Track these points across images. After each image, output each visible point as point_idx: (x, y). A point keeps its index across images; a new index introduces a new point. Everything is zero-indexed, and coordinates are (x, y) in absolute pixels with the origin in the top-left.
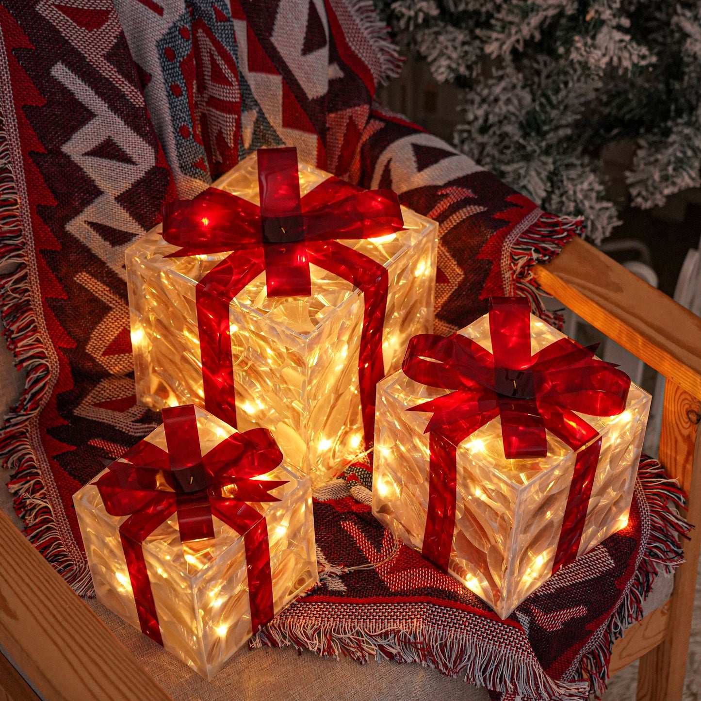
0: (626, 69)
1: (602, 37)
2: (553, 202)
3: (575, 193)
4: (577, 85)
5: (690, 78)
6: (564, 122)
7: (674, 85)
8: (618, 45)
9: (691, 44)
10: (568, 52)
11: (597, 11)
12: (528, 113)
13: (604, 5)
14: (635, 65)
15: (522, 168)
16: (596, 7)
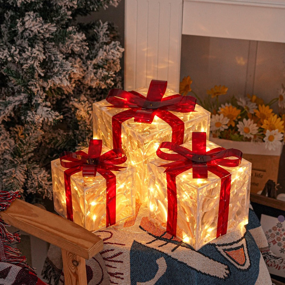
0: (51, 122)
1: (40, 110)
2: (29, 183)
3: (38, 178)
4: (33, 134)
5: (81, 127)
6: (30, 151)
7: (76, 132)
8: (46, 113)
9: (79, 112)
10: (26, 118)
11: (36, 100)
12: (14, 149)
13: (38, 97)
14: (54, 120)
15: (13, 170)
16: (35, 99)
